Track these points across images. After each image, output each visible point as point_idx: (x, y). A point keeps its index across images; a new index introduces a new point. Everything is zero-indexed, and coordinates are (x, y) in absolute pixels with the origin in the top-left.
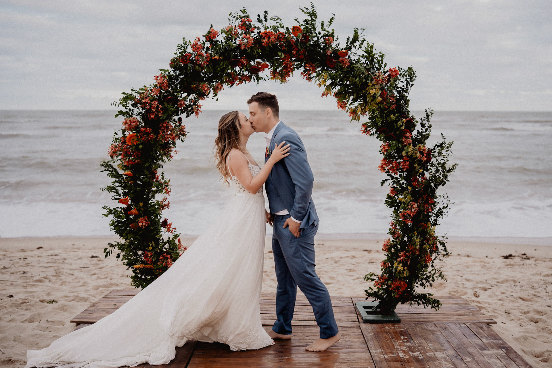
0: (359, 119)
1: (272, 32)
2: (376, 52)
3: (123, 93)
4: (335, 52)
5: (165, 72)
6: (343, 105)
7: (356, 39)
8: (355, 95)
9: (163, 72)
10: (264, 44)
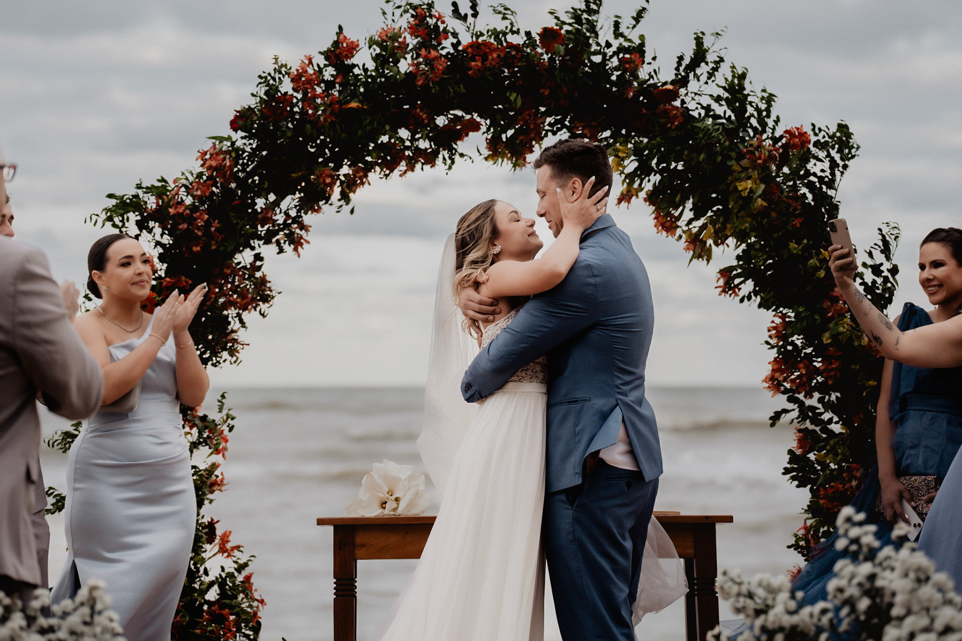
0: (709, 257)
1: (491, 44)
2: (753, 88)
3: (111, 196)
4: (647, 90)
5: (221, 142)
6: (667, 224)
7: (699, 58)
8: (698, 196)
9: (217, 143)
10: (474, 72)
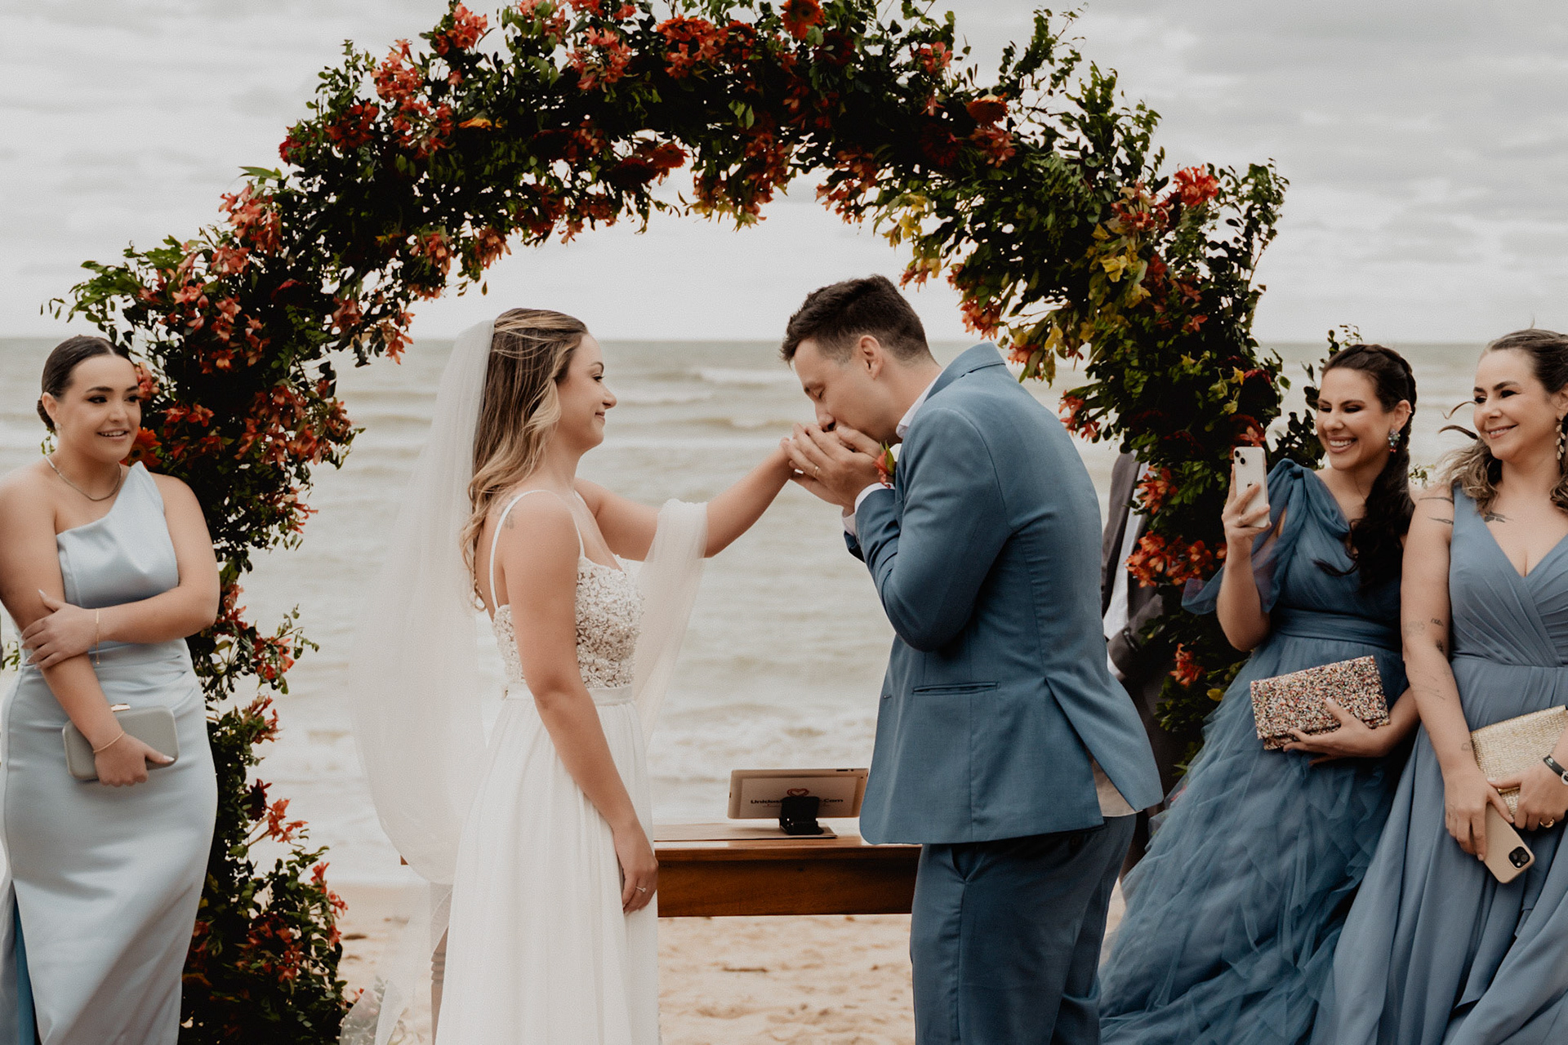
0: (1051, 375)
1: (705, 23)
2: (1122, 104)
3: (89, 265)
4: (957, 103)
5: (262, 181)
6: (984, 319)
7: (1039, 52)
8: (1036, 275)
9: (256, 181)
10: (676, 70)
